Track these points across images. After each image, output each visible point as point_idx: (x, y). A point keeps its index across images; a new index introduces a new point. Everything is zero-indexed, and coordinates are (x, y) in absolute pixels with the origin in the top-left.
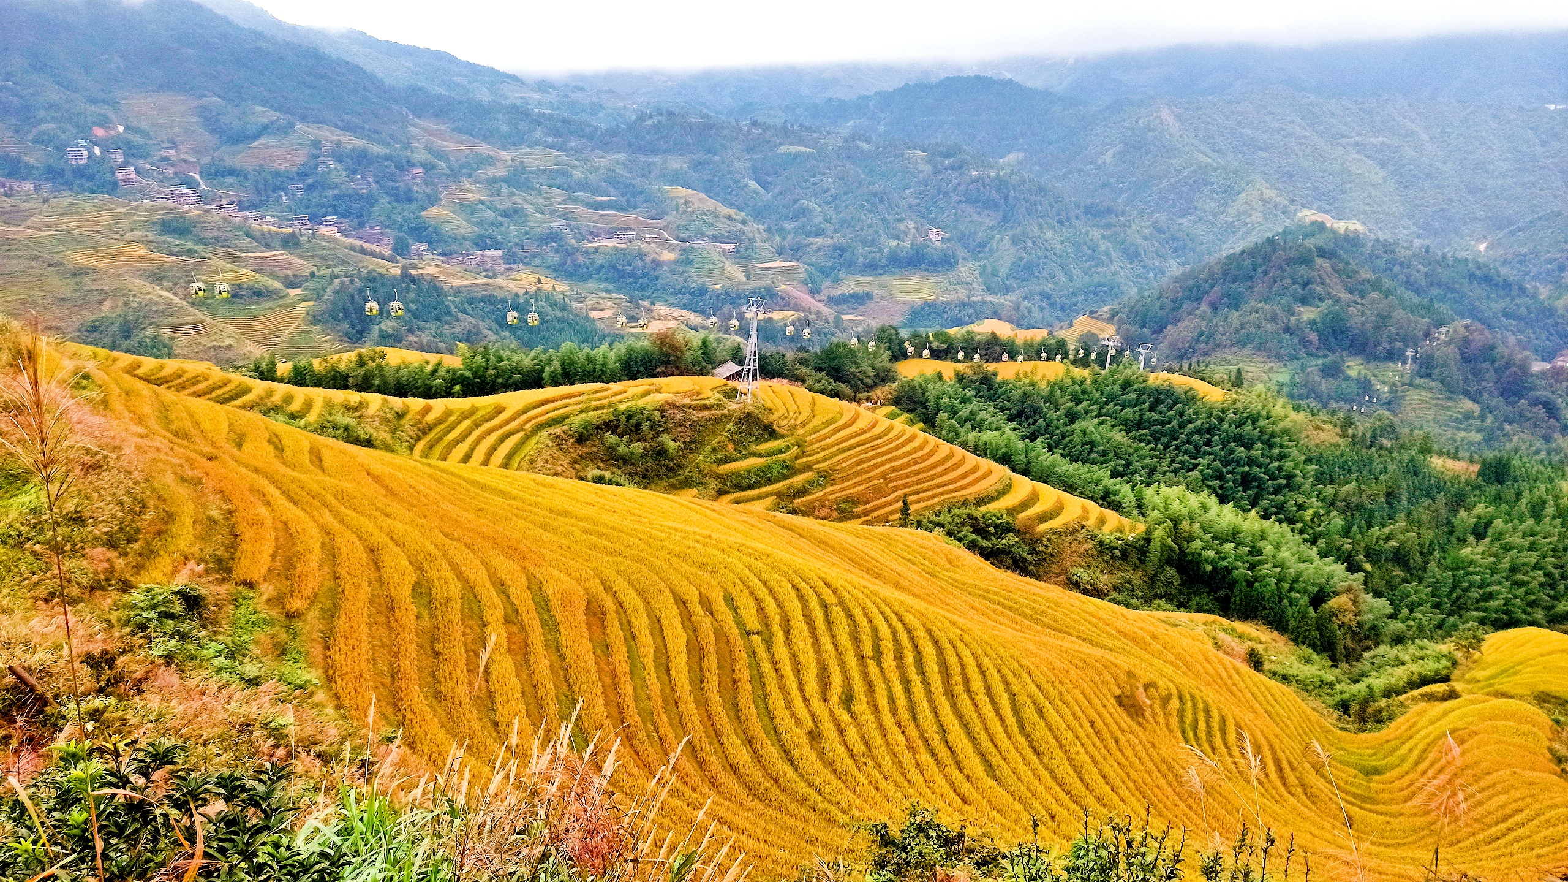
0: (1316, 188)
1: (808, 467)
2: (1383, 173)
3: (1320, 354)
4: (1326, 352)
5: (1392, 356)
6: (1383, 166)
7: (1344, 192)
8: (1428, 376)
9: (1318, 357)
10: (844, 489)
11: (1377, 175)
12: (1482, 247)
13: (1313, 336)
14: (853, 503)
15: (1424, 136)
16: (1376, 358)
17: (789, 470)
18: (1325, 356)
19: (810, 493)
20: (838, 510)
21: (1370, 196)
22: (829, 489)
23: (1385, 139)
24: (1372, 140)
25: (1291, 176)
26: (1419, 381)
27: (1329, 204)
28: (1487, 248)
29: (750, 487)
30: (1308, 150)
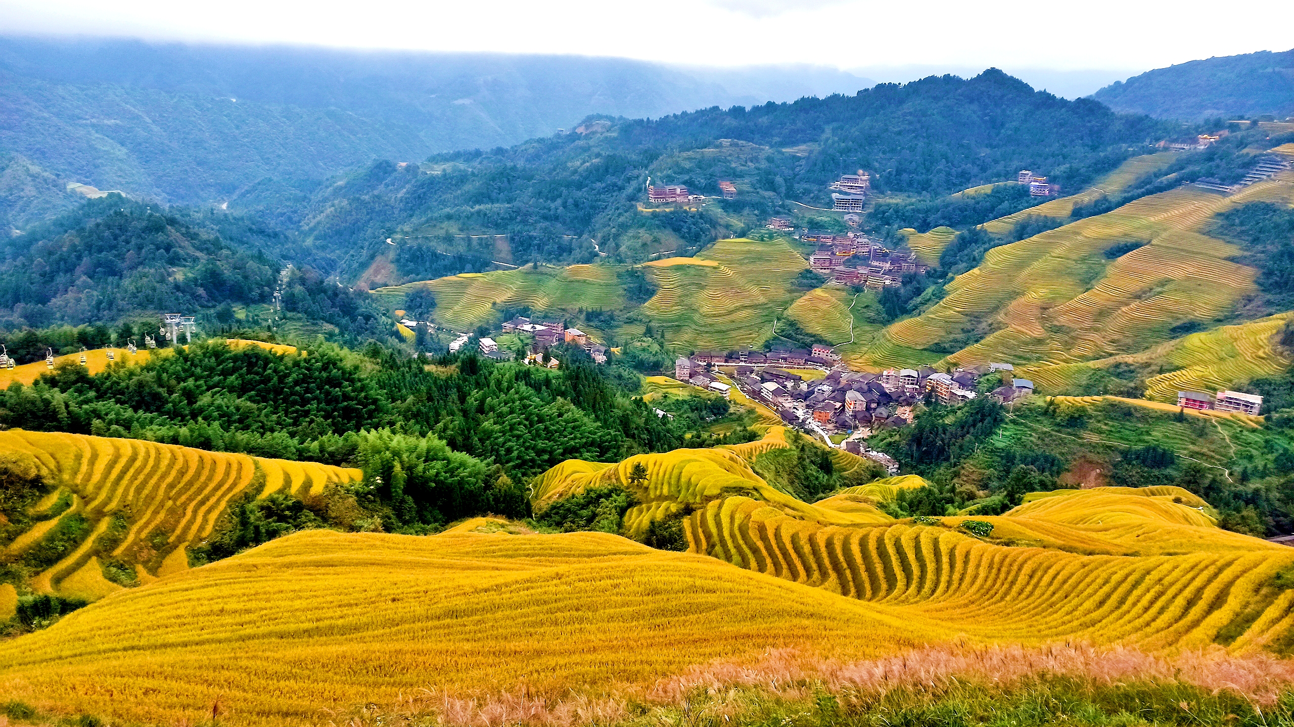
0: (70, 164)
1: (99, 514)
2: (124, 150)
3: (210, 304)
4: (214, 303)
5: (264, 298)
6: (122, 144)
7: (96, 167)
8: (294, 309)
9: (209, 307)
10: (147, 524)
11: (121, 152)
12: (224, 206)
13: (201, 291)
14: (163, 534)
15: (148, 120)
16: (254, 302)
17: (85, 524)
18: (214, 306)
19: (122, 541)
20: (154, 547)
21: (121, 170)
22: (135, 528)
23: (118, 122)
24: (106, 122)
25: (43, 153)
26: (289, 314)
27: (87, 177)
28: (228, 207)
29: (60, 557)
30: (52, 130)
